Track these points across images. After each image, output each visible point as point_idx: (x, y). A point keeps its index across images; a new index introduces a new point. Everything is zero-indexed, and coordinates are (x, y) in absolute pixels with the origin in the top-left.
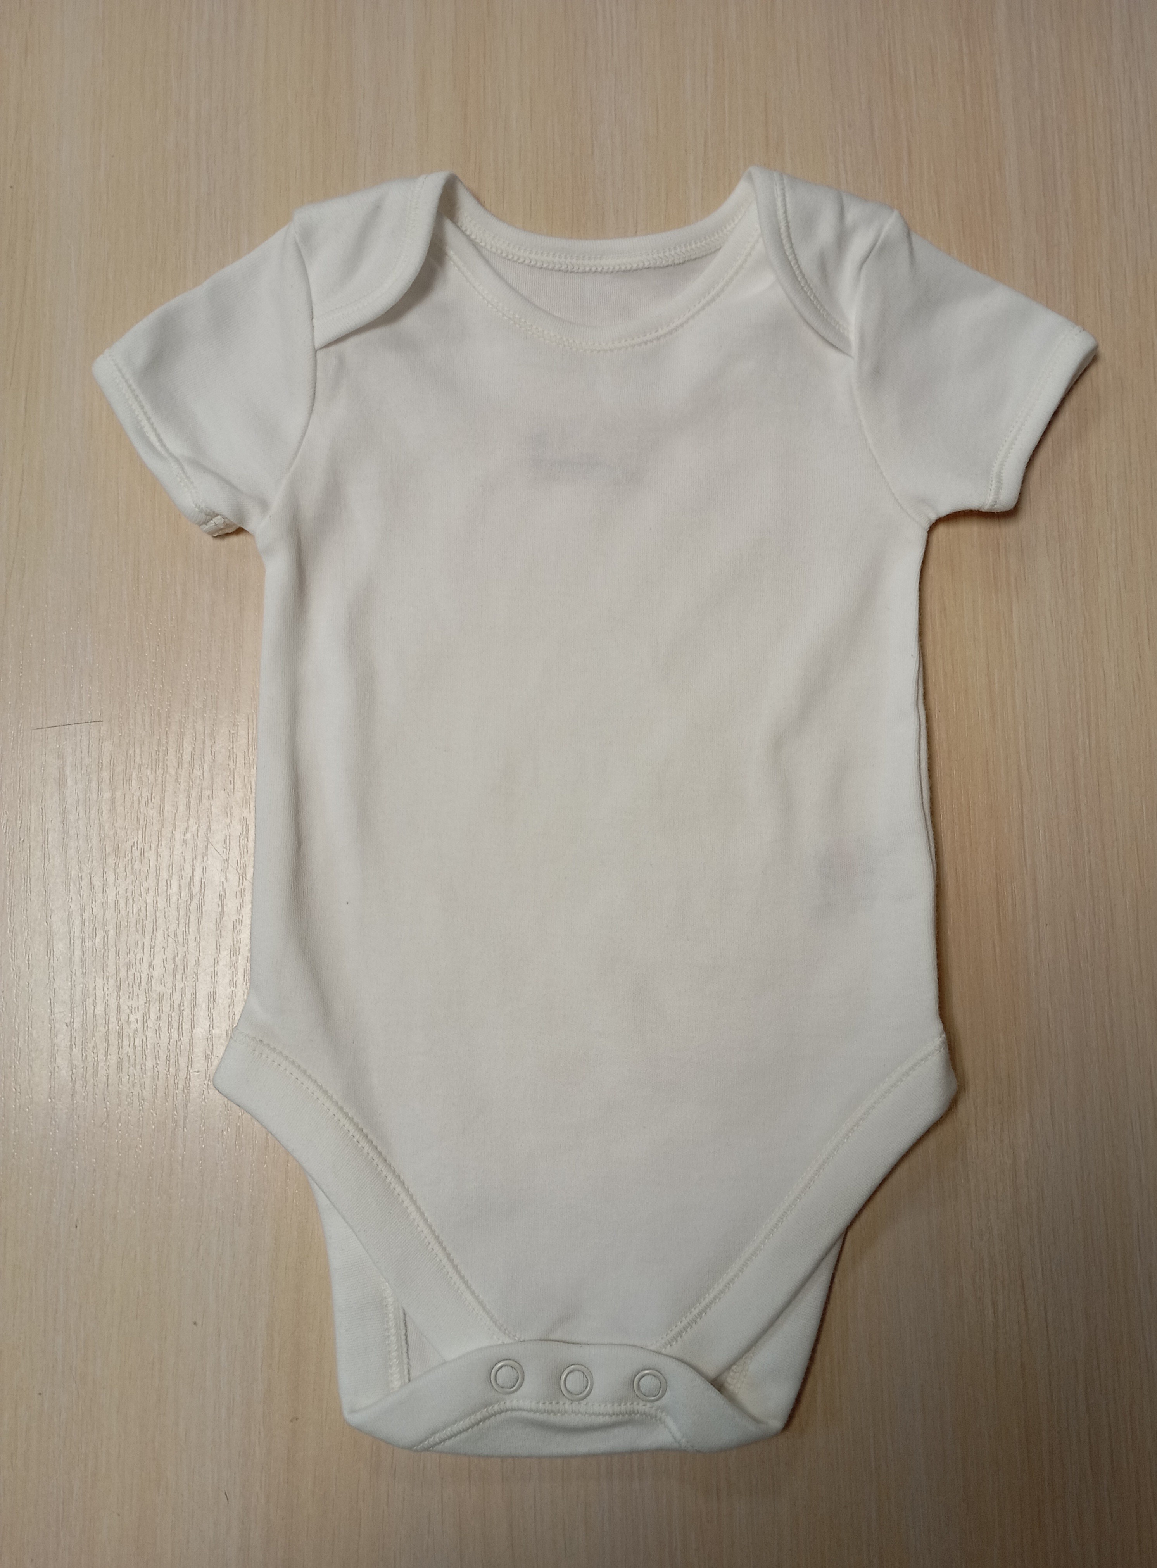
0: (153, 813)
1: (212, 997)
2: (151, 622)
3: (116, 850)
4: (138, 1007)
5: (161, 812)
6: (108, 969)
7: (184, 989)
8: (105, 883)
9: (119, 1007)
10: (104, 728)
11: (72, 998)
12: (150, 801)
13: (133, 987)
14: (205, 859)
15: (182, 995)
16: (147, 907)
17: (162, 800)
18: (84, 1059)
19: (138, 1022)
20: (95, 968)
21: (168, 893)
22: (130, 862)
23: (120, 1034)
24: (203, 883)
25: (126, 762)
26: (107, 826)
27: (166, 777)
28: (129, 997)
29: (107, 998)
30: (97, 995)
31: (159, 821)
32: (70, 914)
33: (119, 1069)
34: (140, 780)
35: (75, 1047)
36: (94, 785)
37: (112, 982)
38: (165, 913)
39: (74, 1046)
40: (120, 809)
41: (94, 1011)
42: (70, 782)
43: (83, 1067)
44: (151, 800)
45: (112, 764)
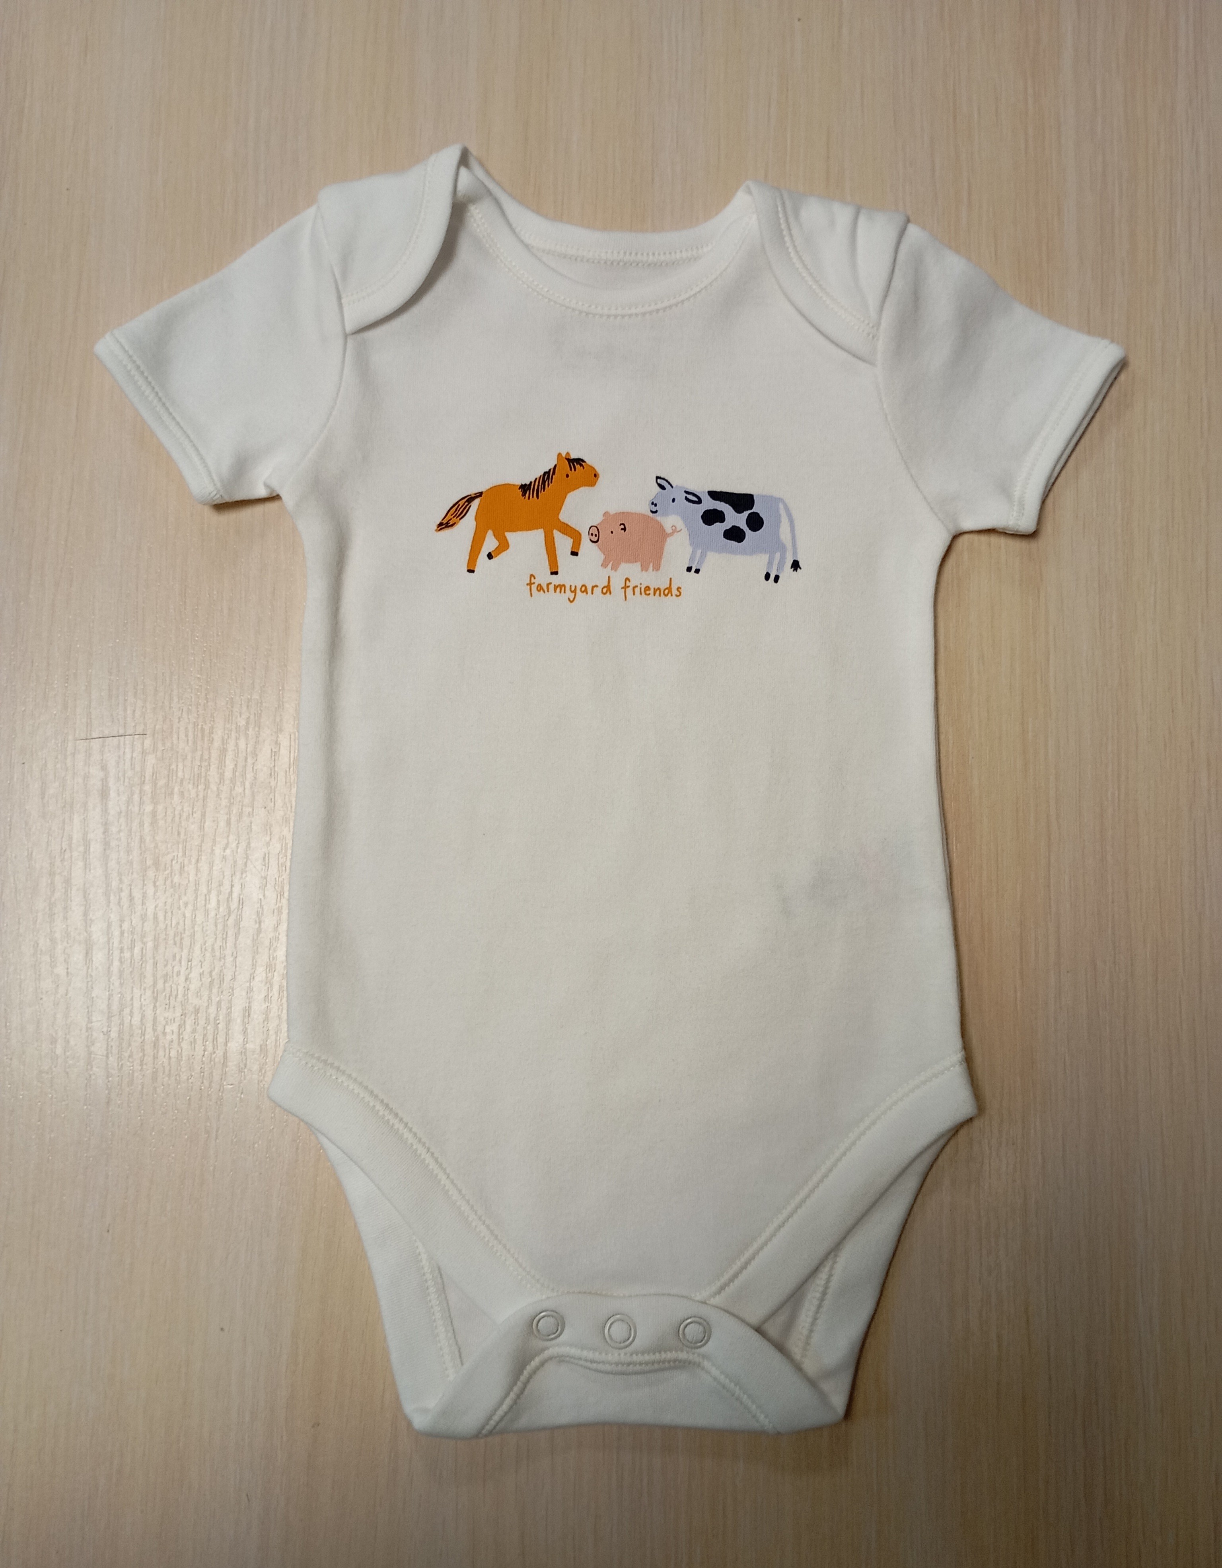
0: (194, 827)
1: (247, 1011)
2: (198, 637)
3: (156, 863)
4: (174, 1019)
5: (201, 828)
6: (146, 981)
7: (219, 1003)
8: (144, 895)
9: (155, 1020)
10: (148, 742)
11: (109, 1006)
12: (191, 816)
13: (169, 999)
14: (244, 876)
15: (217, 1009)
16: (186, 921)
17: (203, 815)
18: (121, 1068)
19: (174, 1033)
20: (133, 979)
21: (207, 908)
22: (169, 876)
23: (155, 1045)
24: (241, 899)
25: (168, 775)
26: (148, 839)
27: (207, 793)
28: (165, 1008)
29: (144, 1008)
30: (134, 1005)
31: (199, 836)
32: (109, 926)
33: (154, 1078)
34: (182, 794)
35: (112, 1056)
36: (136, 797)
37: (149, 993)
38: (203, 927)
39: (110, 1055)
40: (161, 823)
41: (131, 1021)
42: (113, 794)
43: (118, 1076)
44: (193, 814)
45: (154, 777)
